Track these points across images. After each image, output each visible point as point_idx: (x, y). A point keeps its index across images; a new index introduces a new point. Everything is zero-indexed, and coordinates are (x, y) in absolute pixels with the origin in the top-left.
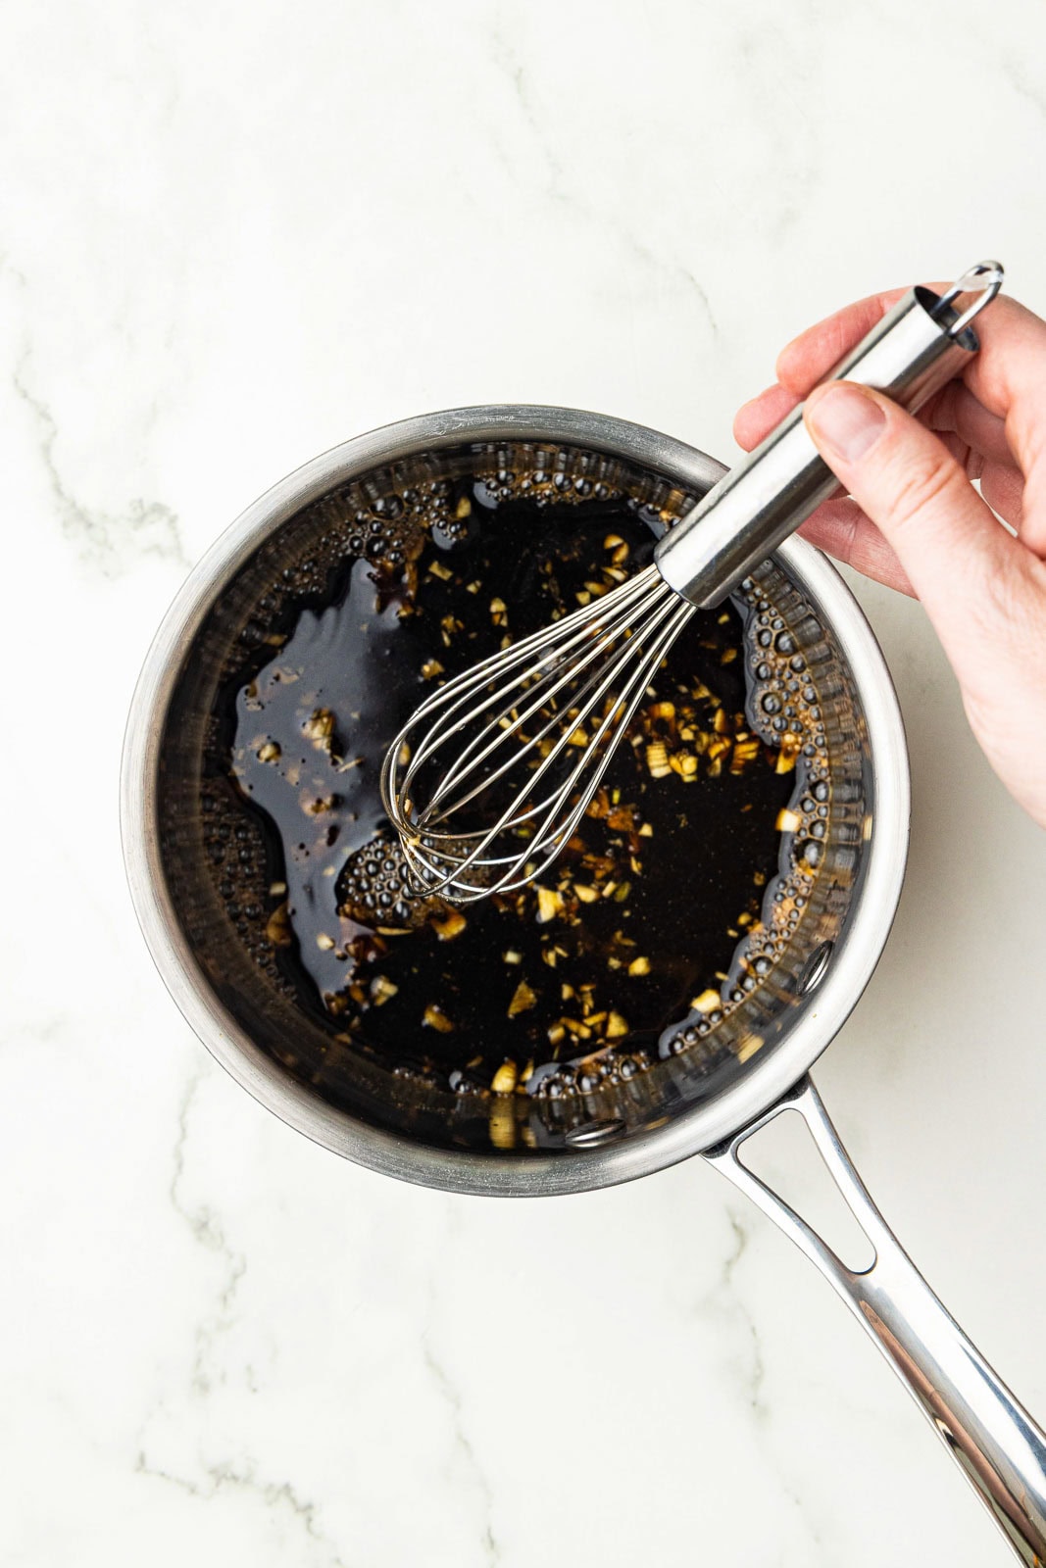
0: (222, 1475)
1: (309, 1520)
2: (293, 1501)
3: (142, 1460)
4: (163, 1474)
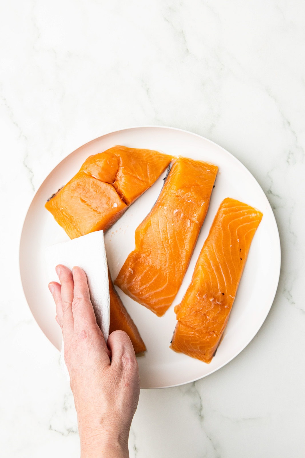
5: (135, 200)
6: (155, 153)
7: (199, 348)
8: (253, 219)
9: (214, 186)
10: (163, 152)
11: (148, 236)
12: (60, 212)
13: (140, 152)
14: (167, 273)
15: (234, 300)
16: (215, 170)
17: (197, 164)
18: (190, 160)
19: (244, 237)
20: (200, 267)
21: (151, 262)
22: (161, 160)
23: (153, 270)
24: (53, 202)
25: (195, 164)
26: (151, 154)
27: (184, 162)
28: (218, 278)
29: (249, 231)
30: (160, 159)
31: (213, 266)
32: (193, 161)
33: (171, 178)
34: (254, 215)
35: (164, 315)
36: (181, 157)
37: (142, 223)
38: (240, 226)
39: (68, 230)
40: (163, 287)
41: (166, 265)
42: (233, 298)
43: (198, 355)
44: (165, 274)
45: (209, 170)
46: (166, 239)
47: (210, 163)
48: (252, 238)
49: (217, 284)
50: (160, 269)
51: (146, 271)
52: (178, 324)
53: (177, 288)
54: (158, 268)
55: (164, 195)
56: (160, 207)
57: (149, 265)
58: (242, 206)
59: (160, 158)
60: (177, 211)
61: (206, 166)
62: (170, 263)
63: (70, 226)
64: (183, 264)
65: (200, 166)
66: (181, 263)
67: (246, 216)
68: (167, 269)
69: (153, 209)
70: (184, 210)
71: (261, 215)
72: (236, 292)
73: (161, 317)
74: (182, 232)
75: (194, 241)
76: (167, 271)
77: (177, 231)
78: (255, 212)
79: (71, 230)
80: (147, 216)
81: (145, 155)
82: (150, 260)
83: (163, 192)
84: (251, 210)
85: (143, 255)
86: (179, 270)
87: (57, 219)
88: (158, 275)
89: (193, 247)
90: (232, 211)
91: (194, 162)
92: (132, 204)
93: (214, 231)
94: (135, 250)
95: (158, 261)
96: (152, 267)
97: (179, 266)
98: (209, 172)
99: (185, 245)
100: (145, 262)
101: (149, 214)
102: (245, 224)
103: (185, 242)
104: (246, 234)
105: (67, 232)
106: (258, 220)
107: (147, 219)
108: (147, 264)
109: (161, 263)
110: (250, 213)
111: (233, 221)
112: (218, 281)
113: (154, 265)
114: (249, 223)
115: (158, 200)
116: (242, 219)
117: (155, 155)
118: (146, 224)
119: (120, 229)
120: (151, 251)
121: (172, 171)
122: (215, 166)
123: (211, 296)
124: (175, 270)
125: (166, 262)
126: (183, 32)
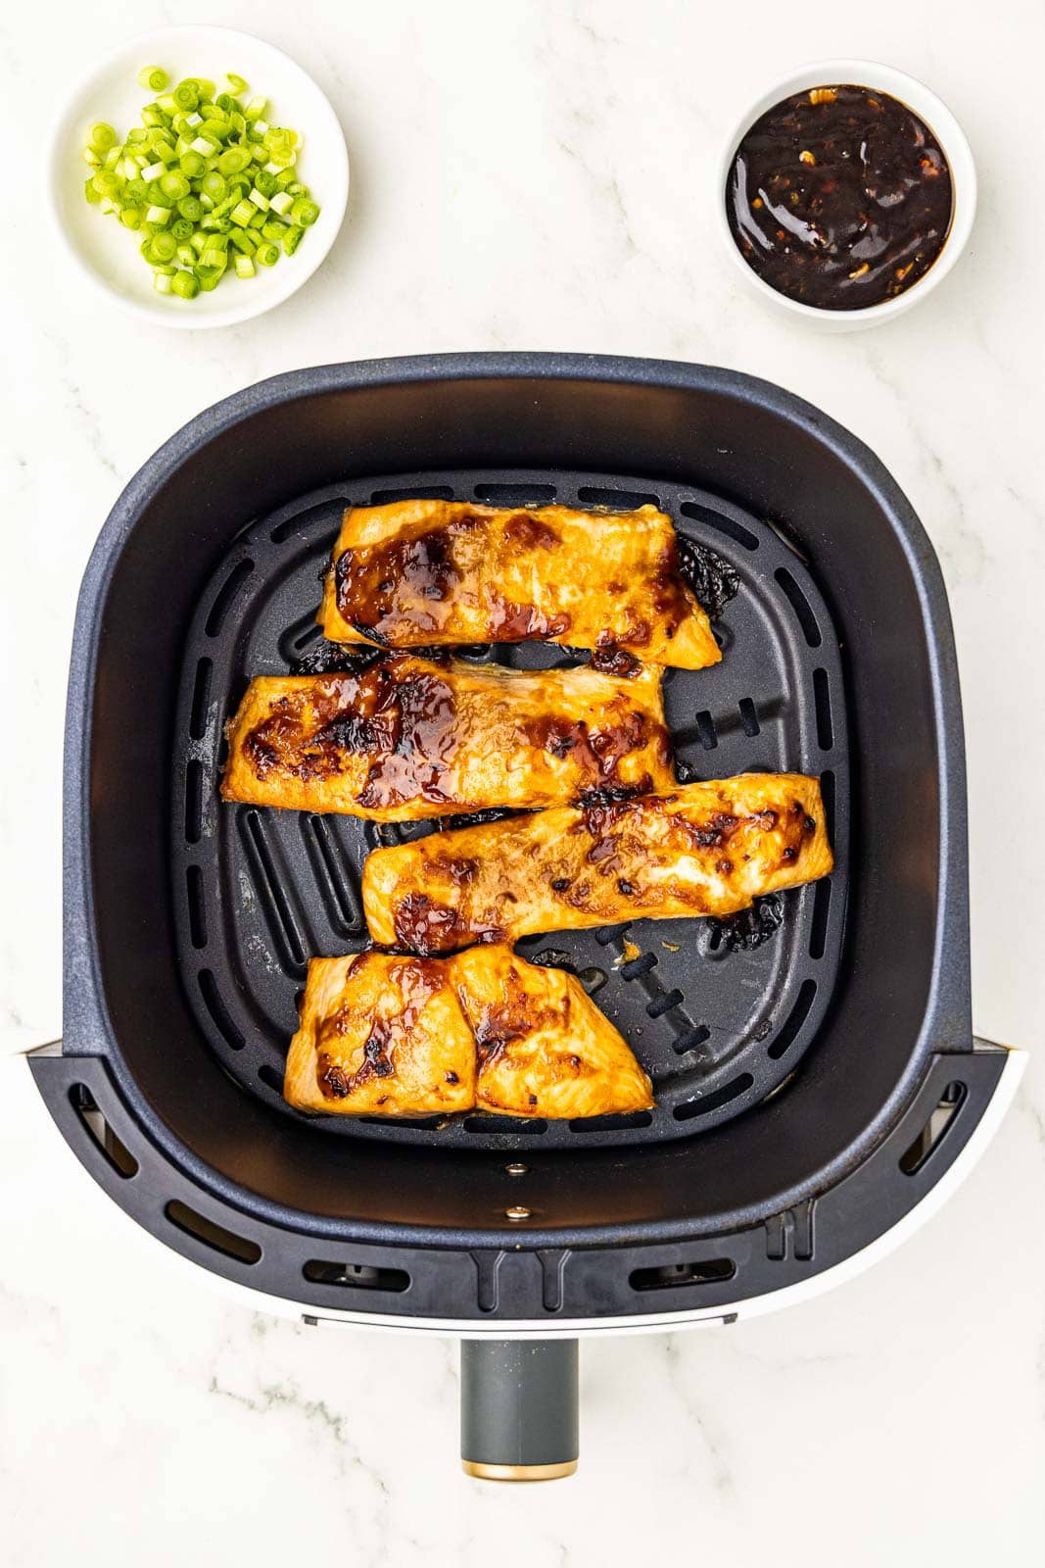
0: (274, 1396)
1: (338, 1430)
2: (326, 1416)
3: (215, 1382)
4: (230, 1394)
126: (615, 184)
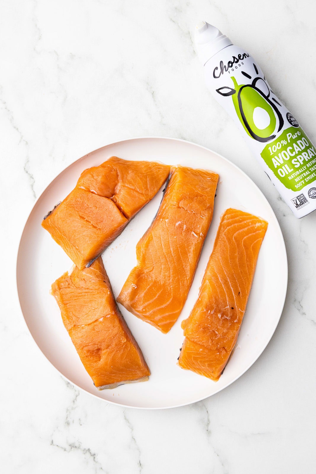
0: (72, 446)
1: (94, 458)
2: (90, 453)
3: (52, 442)
4: (57, 446)
5: (135, 214)
6: (154, 164)
7: (207, 366)
8: (258, 229)
9: (216, 196)
10: (161, 162)
11: (150, 251)
12: (58, 230)
13: (138, 164)
14: (171, 288)
15: (244, 313)
16: (216, 179)
17: (197, 173)
18: (189, 169)
19: (251, 248)
20: (207, 281)
21: (154, 278)
22: (161, 172)
23: (157, 286)
24: (49, 220)
25: (194, 173)
26: (150, 166)
27: (183, 171)
28: (227, 291)
29: (255, 242)
30: (159, 171)
31: (221, 280)
32: (192, 170)
33: (170, 188)
34: (258, 225)
35: (169, 332)
36: (180, 167)
37: (143, 237)
38: (245, 237)
39: (67, 248)
40: (168, 303)
41: (170, 279)
42: (243, 312)
43: (206, 373)
44: (169, 289)
45: (210, 179)
46: (169, 252)
47: (211, 171)
48: (260, 249)
49: (226, 298)
50: (164, 285)
51: (149, 287)
52: (186, 340)
53: (182, 304)
54: (162, 283)
55: (164, 207)
56: (161, 220)
57: (152, 281)
58: (245, 217)
59: (160, 169)
60: (179, 222)
61: (206, 175)
62: (174, 277)
63: (68, 244)
64: (187, 278)
65: (200, 175)
66: (185, 277)
67: (250, 226)
68: (171, 284)
69: (153, 223)
70: (186, 222)
71: (266, 224)
72: (245, 306)
73: (166, 334)
74: (185, 245)
75: (198, 254)
76: (171, 287)
77: (180, 244)
78: (260, 221)
79: (70, 248)
80: (148, 230)
81: (143, 166)
82: (154, 276)
83: (163, 205)
84: (255, 220)
85: (146, 271)
86: (183, 285)
87: (55, 237)
88: (162, 290)
89: (197, 260)
90: (236, 222)
91: (194, 171)
92: (132, 219)
93: (219, 244)
94: (137, 266)
95: (161, 276)
96: (155, 282)
97: (184, 281)
98: (210, 180)
99: (189, 258)
100: (148, 278)
101: (149, 228)
102: (250, 235)
103: (189, 255)
104: (253, 244)
105: (66, 250)
106: (264, 230)
107: (148, 234)
108: (150, 280)
109: (164, 278)
110: (254, 223)
111: (237, 232)
112: (227, 295)
113: (158, 280)
114: (254, 234)
115: (158, 213)
116: (247, 229)
117: (154, 167)
118: (147, 239)
119: (120, 244)
120: (154, 266)
121: (172, 182)
122: (216, 174)
123: (220, 311)
124: (179, 284)
125: (170, 277)
126: (189, 33)
